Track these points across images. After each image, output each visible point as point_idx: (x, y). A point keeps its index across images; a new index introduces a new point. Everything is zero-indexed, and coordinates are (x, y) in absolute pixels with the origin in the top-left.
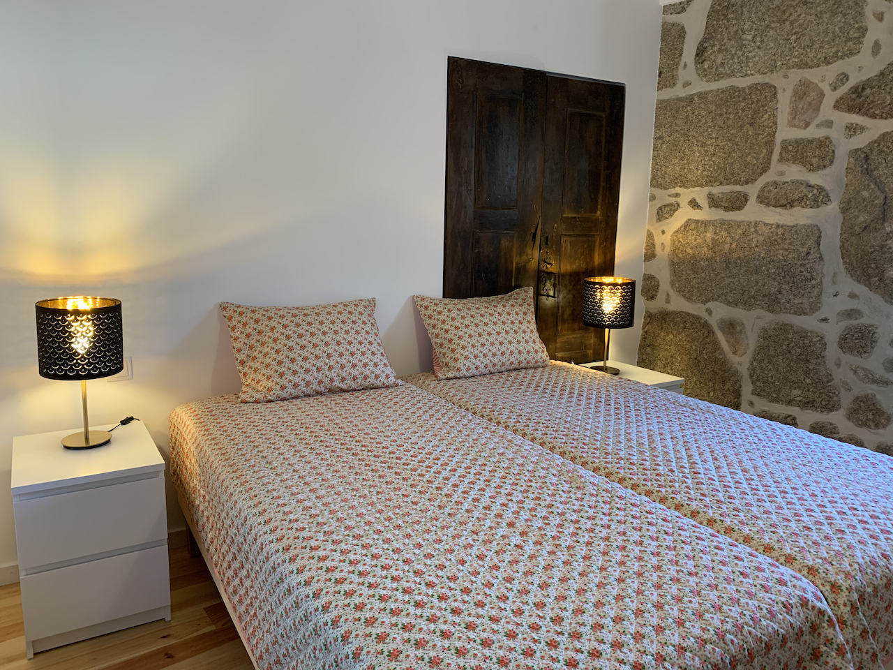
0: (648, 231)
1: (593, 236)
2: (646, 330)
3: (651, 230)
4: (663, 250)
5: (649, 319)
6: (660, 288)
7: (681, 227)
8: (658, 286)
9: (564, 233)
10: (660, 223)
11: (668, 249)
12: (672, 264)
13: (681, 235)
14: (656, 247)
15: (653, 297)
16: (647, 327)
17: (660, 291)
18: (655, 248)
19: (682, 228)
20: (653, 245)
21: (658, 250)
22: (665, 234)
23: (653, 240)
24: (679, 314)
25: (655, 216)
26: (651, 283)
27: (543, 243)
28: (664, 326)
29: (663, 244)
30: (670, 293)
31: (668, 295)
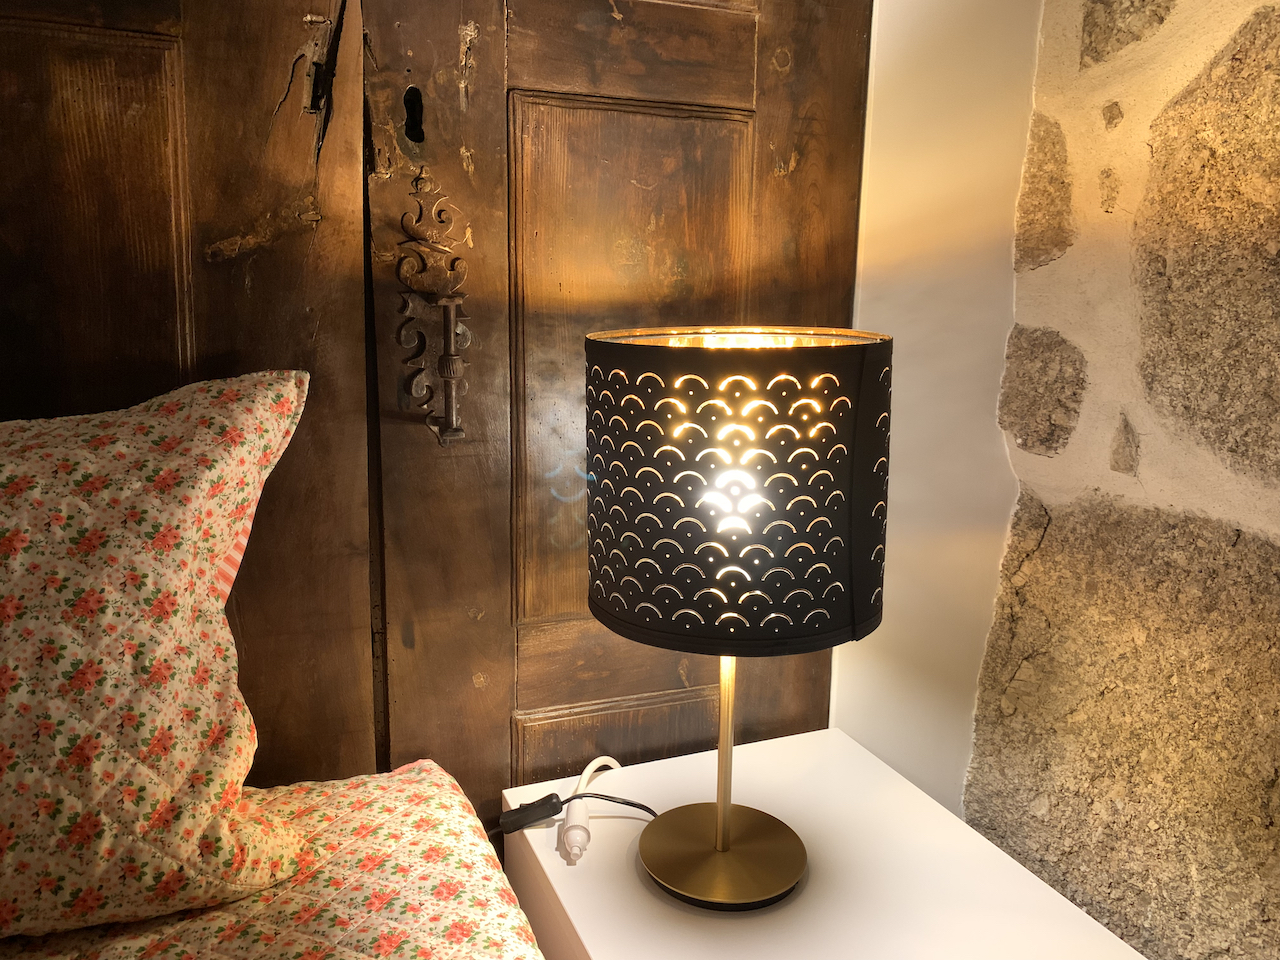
0: (1040, 119)
1: (718, 113)
2: (1018, 580)
3: (1051, 114)
4: (1108, 203)
5: (1035, 535)
6: (1087, 397)
7: (1214, 63)
8: (1080, 383)
9: (526, 81)
10: (1097, 70)
11: (1133, 200)
12: (1156, 270)
13: (1210, 111)
14: (1077, 193)
15: (1051, 438)
16: (1026, 568)
17: (1085, 409)
18: (1067, 199)
19: (1221, 71)
20: (1062, 185)
21: (1085, 208)
22: (1122, 124)
23: (1062, 162)
24: (1184, 527)
25: (1074, 41)
26: (1044, 370)
27: (392, 128)
28: (1101, 576)
29: (1107, 173)
30: (1134, 421)
31: (1127, 427)
